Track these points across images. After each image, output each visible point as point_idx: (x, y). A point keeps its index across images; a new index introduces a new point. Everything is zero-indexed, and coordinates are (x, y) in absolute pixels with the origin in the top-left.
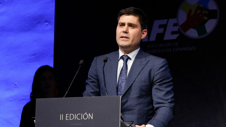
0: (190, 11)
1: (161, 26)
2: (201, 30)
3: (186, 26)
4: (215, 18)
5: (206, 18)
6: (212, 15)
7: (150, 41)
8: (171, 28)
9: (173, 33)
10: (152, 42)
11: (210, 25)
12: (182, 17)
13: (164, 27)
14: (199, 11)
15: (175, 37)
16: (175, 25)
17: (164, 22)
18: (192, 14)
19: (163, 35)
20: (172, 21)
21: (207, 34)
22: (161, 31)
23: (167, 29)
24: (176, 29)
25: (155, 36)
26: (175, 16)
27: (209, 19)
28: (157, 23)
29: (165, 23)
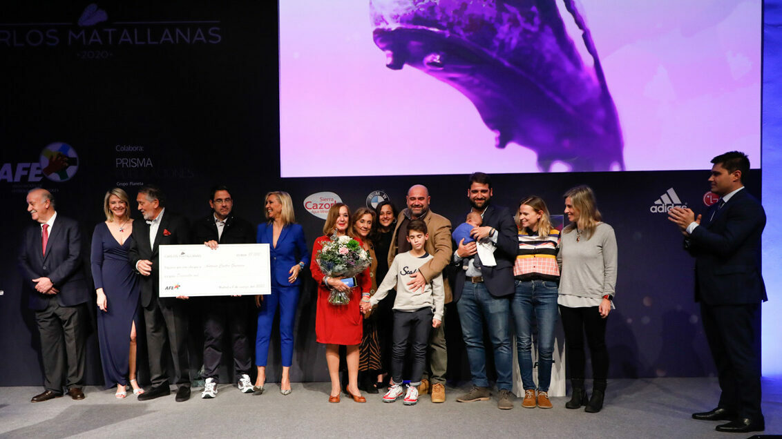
0: (52, 157)
1: (24, 169)
2: (63, 173)
3: (49, 170)
4: (75, 164)
5: (67, 165)
6: (72, 162)
7: (16, 180)
8: (34, 171)
9: (37, 176)
10: (16, 183)
11: (71, 171)
12: (45, 162)
13: (28, 169)
14: (60, 158)
15: (39, 179)
16: (38, 169)
17: (27, 165)
18: (54, 159)
19: (27, 176)
20: (35, 165)
21: (67, 179)
22: (25, 173)
23: (31, 171)
24: (39, 172)
25: (20, 176)
26: (37, 160)
27: (70, 165)
28: (20, 166)
29: (29, 166)
